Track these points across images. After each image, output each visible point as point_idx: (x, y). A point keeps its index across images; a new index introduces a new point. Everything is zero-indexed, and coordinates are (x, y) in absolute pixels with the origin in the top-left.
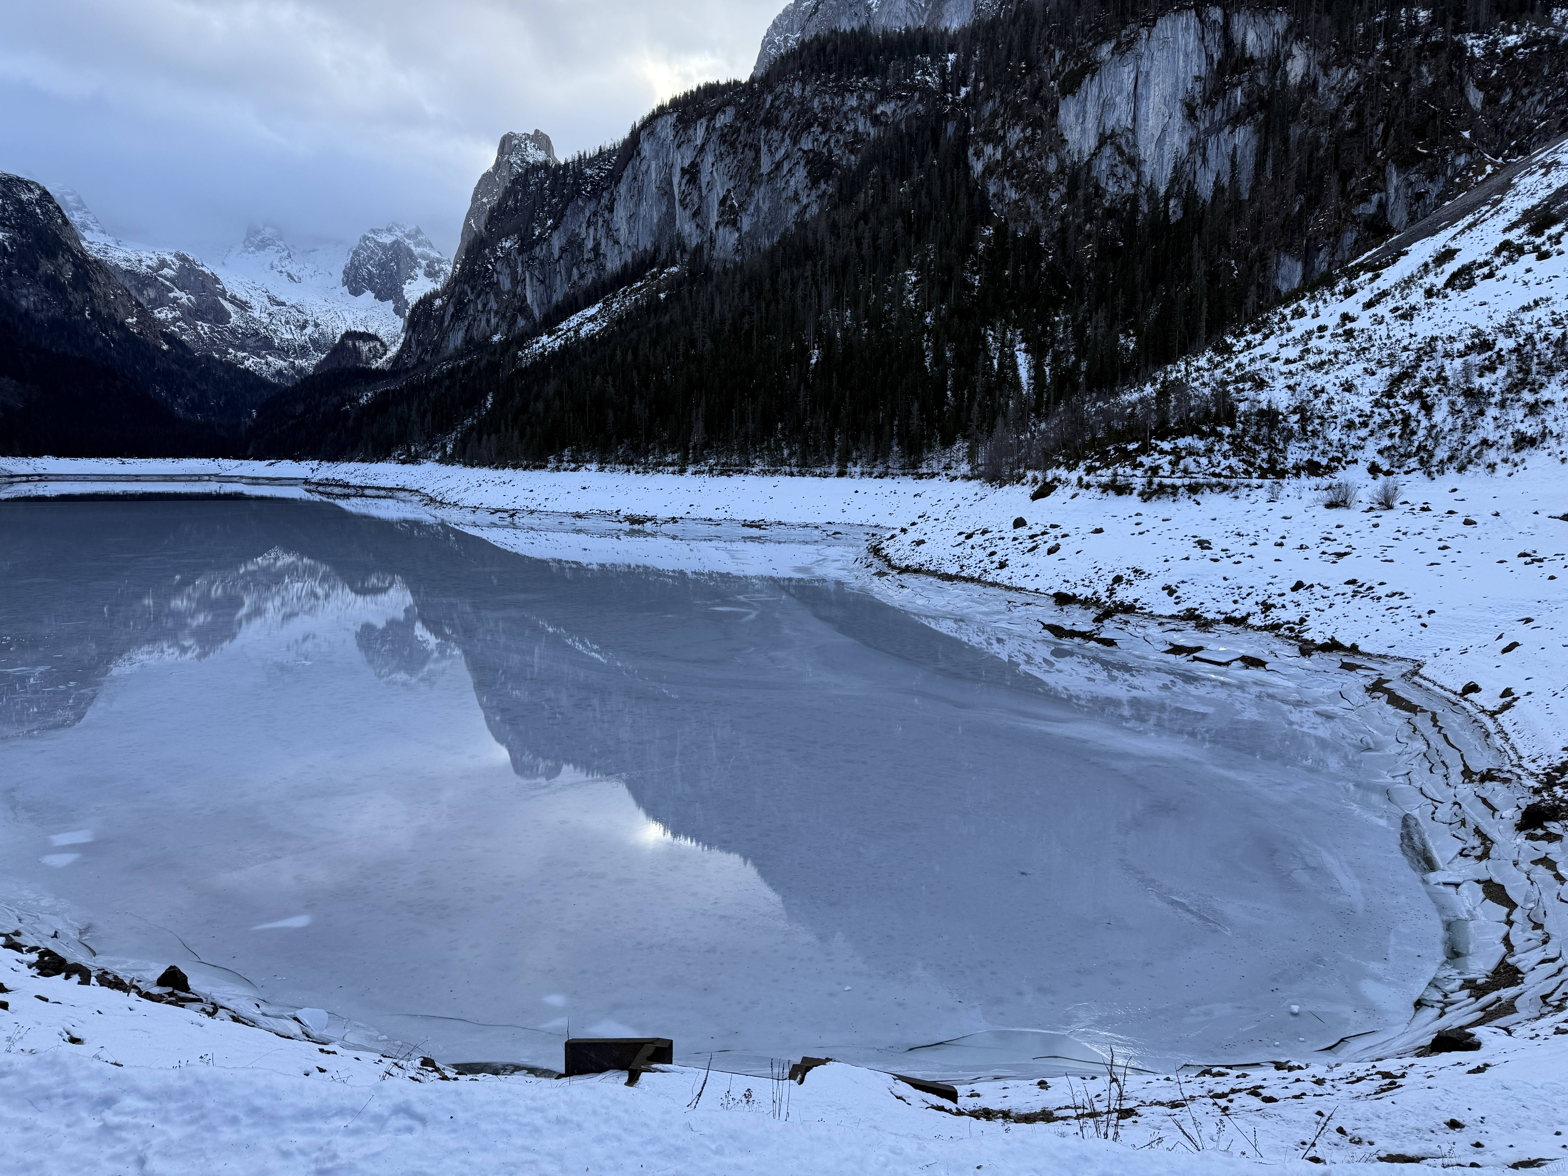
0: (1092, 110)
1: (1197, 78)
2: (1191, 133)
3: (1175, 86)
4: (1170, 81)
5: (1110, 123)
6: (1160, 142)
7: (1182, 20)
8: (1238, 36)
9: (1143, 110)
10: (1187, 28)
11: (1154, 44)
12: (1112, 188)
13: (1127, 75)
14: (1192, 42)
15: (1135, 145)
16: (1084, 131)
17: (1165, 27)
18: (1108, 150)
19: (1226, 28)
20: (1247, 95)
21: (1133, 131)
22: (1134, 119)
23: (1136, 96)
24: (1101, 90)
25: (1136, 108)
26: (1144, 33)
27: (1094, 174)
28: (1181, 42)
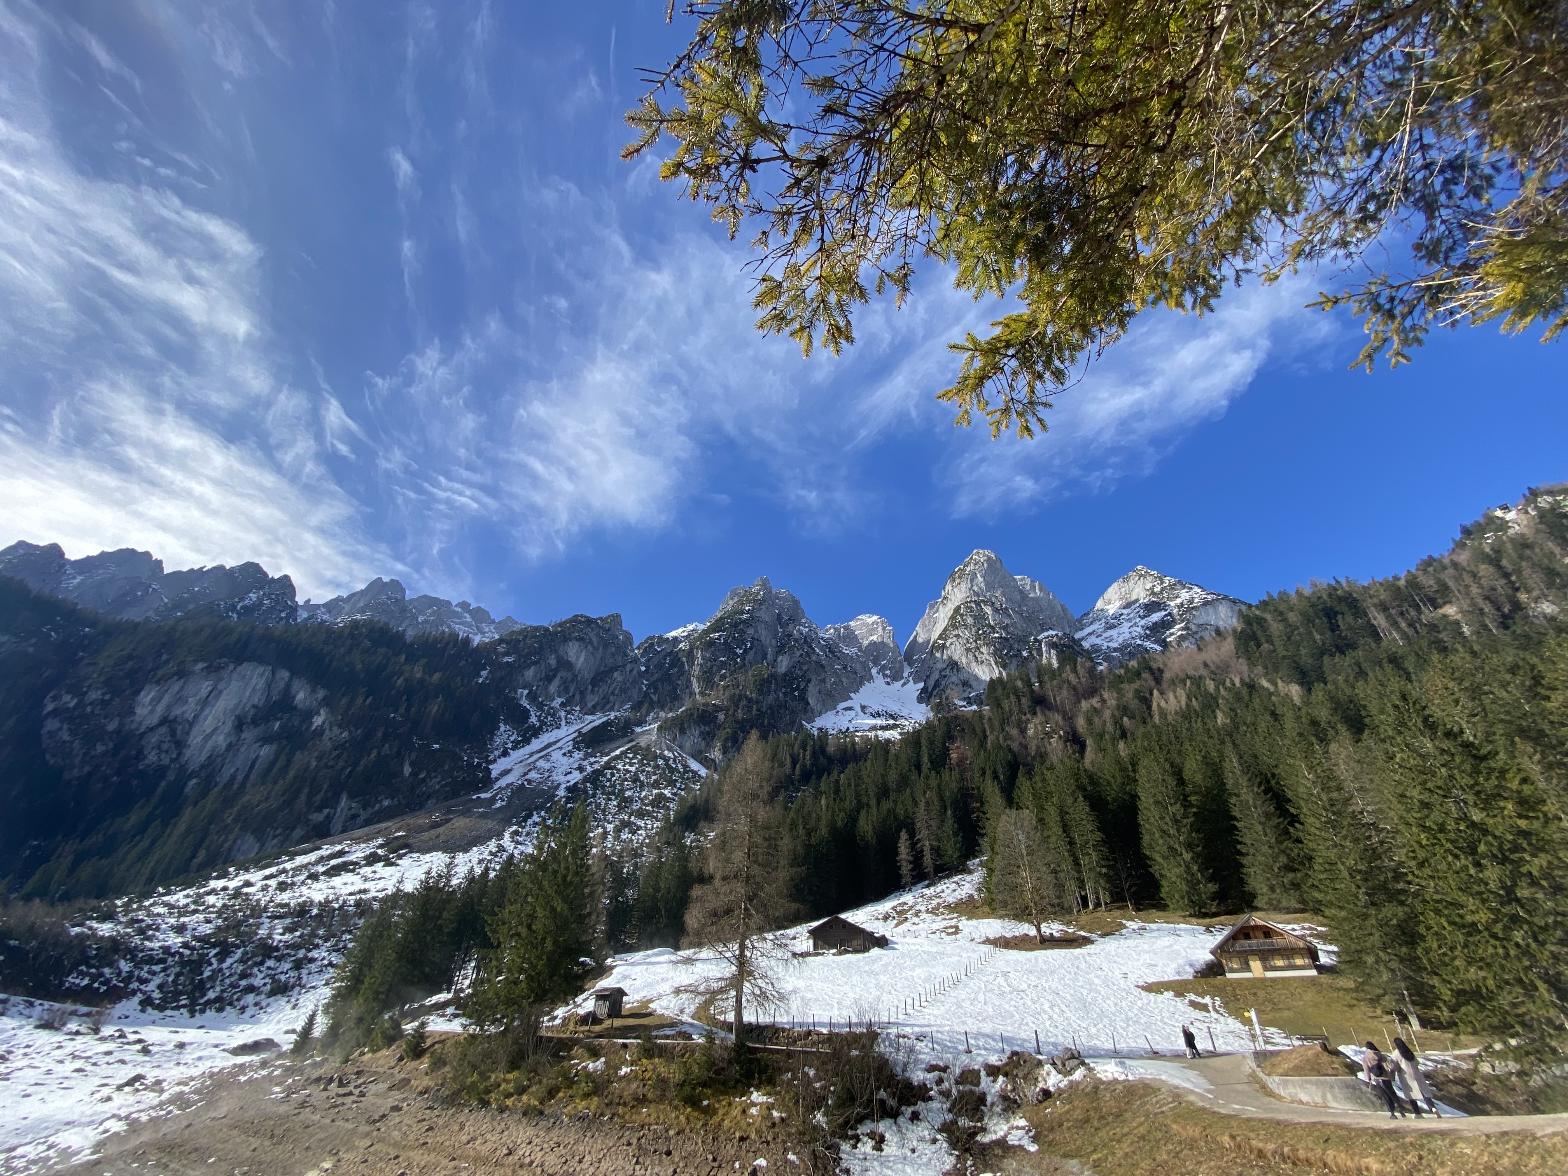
0: (167, 699)
1: (254, 706)
2: (233, 739)
3: (238, 705)
4: (235, 701)
5: (177, 711)
6: (208, 737)
7: (261, 669)
8: (293, 692)
9: (206, 712)
10: (262, 675)
11: (235, 675)
12: (152, 757)
13: (205, 687)
14: (262, 683)
15: (188, 733)
16: (152, 711)
17: (247, 668)
18: (164, 730)
19: (288, 686)
20: (282, 727)
21: (191, 724)
22: (195, 717)
23: (205, 702)
24: (182, 689)
25: (202, 709)
26: (232, 666)
27: (143, 742)
28: (254, 681)
